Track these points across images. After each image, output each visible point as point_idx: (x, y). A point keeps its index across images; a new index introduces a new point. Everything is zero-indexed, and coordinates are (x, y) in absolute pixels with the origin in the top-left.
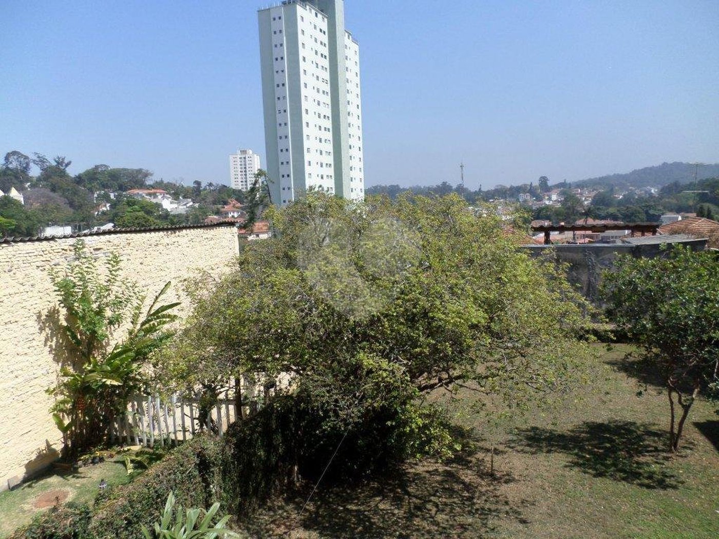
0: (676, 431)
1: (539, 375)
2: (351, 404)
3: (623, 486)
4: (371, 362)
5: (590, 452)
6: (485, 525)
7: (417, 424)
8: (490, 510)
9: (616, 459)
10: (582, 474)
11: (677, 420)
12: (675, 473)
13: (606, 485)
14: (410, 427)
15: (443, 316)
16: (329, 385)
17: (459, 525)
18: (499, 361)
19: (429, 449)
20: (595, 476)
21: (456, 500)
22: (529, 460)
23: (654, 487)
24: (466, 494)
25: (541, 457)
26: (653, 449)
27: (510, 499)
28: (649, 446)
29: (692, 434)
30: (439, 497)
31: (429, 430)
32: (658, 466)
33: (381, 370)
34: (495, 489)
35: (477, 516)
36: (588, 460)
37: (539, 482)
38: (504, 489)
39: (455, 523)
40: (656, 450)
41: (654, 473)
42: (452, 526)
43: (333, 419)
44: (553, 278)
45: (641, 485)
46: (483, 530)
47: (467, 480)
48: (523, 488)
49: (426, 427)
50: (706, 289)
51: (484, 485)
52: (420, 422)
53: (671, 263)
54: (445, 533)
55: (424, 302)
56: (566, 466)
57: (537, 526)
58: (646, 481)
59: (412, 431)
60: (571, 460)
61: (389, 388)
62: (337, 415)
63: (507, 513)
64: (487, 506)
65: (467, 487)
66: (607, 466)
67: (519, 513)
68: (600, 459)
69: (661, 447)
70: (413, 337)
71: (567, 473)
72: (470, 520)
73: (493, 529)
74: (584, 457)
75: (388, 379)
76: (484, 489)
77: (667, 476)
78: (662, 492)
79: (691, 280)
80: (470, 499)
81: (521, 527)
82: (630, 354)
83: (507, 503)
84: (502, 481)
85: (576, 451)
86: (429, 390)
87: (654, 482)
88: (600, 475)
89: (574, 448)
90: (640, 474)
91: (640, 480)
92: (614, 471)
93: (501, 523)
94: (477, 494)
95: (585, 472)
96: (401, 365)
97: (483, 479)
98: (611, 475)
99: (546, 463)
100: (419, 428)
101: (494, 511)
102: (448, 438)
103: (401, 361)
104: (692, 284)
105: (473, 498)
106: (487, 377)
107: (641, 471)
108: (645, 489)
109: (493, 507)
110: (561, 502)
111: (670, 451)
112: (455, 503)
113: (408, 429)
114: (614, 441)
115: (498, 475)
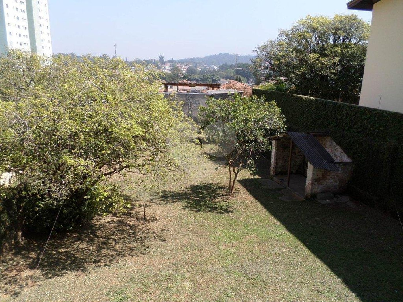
0: (231, 185)
1: (171, 162)
2: (60, 189)
3: (209, 214)
4: (73, 161)
5: (193, 200)
6: (143, 246)
7: (103, 196)
8: (145, 237)
9: (205, 202)
10: (190, 212)
11: (232, 180)
12: (232, 205)
13: (202, 215)
14: (100, 198)
15: (119, 131)
16: (44, 178)
17: (129, 248)
18: (150, 156)
19: (112, 209)
20: (196, 212)
21: (126, 235)
22: (164, 208)
23: (223, 213)
24: (131, 231)
25: (169, 205)
26: (221, 195)
27: (155, 230)
28: (219, 194)
29: (238, 186)
30: (116, 235)
31: (111, 199)
32: (224, 202)
33: (79, 165)
34: (147, 226)
35: (139, 242)
36: (193, 204)
37: (169, 219)
38: (151, 225)
39: (126, 248)
40: (223, 195)
41: (222, 206)
42: (125, 250)
43: (48, 199)
44: (175, 110)
45: (218, 213)
46: (143, 248)
47: (131, 223)
48: (162, 223)
49: (109, 197)
50: (247, 115)
51: (141, 225)
52: (106, 194)
53: (232, 102)
54: (121, 254)
55: (105, 123)
56: (182, 209)
57: (170, 241)
58: (220, 211)
59: (101, 200)
60: (184, 205)
61: (85, 176)
62: (50, 196)
63: (154, 237)
64: (144, 235)
65: (131, 227)
66: (201, 206)
67: (161, 236)
68: (198, 203)
69: (225, 194)
70: (99, 144)
71: (184, 212)
72: (135, 245)
73: (148, 247)
74: (190, 203)
75: (85, 171)
76: (140, 227)
77: (228, 207)
78: (227, 215)
79: (241, 110)
80: (134, 233)
81: (162, 243)
82: (212, 149)
83: (154, 232)
84: (150, 221)
85: (186, 200)
86: (109, 176)
87: (223, 210)
88: (198, 211)
89: (185, 199)
90: (217, 208)
91: (217, 210)
92: (205, 208)
93: (151, 243)
94: (137, 230)
95: (191, 210)
96: (92, 161)
97: (140, 222)
98: (204, 210)
99: (172, 209)
100: (105, 198)
101: (147, 238)
102: (123, 202)
103: (92, 160)
104: (241, 112)
105: (135, 233)
106: (143, 166)
107: (217, 206)
108: (219, 214)
109: (147, 236)
110: (181, 227)
111: (229, 195)
112: (125, 237)
113: (98, 199)
114: (204, 193)
115: (148, 218)
